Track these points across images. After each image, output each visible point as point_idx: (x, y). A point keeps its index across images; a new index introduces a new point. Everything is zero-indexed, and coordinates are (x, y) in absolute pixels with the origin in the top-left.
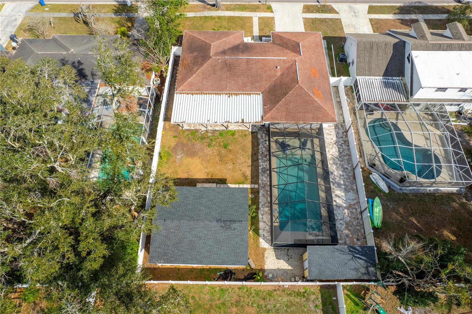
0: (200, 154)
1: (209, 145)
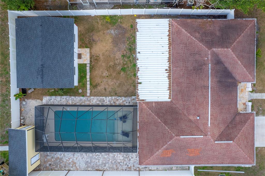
0: (115, 49)
1: (124, 56)
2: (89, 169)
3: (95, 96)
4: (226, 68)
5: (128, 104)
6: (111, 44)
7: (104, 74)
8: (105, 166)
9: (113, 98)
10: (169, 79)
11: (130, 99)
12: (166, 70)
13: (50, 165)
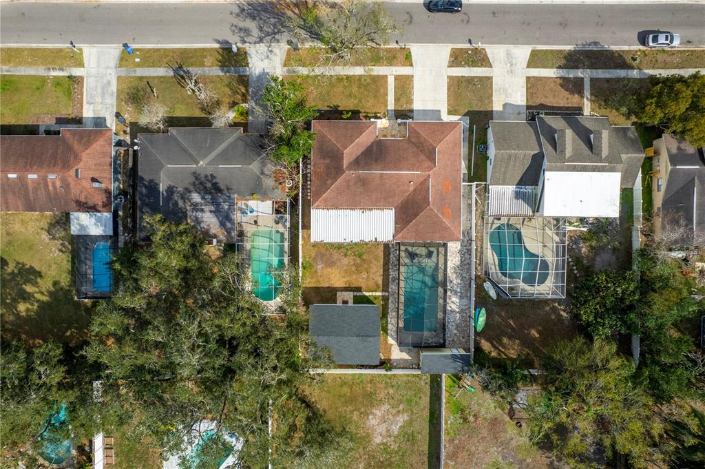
2: (469, 295)
3: (388, 287)
4: (362, 153)
5: (398, 252)
6: (333, 268)
7: (365, 276)
8: (465, 277)
9: (390, 267)
10: (372, 209)
11: (392, 250)
12: (363, 212)
13: (463, 338)
